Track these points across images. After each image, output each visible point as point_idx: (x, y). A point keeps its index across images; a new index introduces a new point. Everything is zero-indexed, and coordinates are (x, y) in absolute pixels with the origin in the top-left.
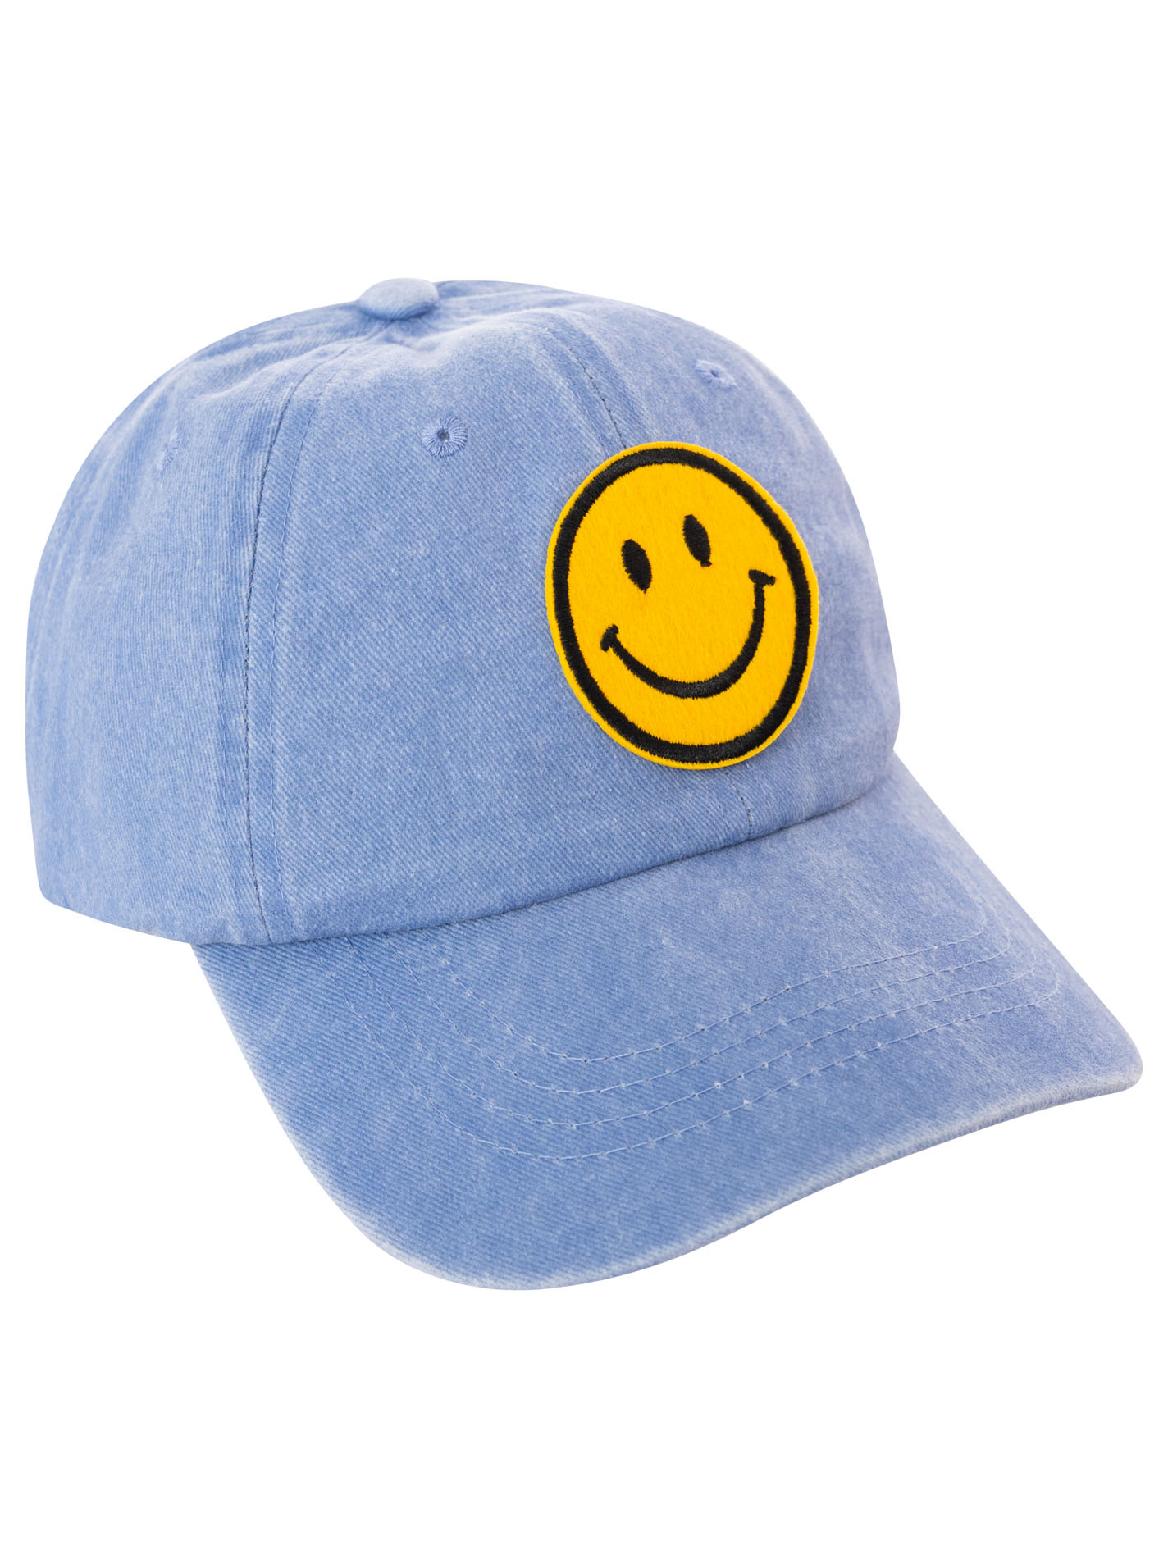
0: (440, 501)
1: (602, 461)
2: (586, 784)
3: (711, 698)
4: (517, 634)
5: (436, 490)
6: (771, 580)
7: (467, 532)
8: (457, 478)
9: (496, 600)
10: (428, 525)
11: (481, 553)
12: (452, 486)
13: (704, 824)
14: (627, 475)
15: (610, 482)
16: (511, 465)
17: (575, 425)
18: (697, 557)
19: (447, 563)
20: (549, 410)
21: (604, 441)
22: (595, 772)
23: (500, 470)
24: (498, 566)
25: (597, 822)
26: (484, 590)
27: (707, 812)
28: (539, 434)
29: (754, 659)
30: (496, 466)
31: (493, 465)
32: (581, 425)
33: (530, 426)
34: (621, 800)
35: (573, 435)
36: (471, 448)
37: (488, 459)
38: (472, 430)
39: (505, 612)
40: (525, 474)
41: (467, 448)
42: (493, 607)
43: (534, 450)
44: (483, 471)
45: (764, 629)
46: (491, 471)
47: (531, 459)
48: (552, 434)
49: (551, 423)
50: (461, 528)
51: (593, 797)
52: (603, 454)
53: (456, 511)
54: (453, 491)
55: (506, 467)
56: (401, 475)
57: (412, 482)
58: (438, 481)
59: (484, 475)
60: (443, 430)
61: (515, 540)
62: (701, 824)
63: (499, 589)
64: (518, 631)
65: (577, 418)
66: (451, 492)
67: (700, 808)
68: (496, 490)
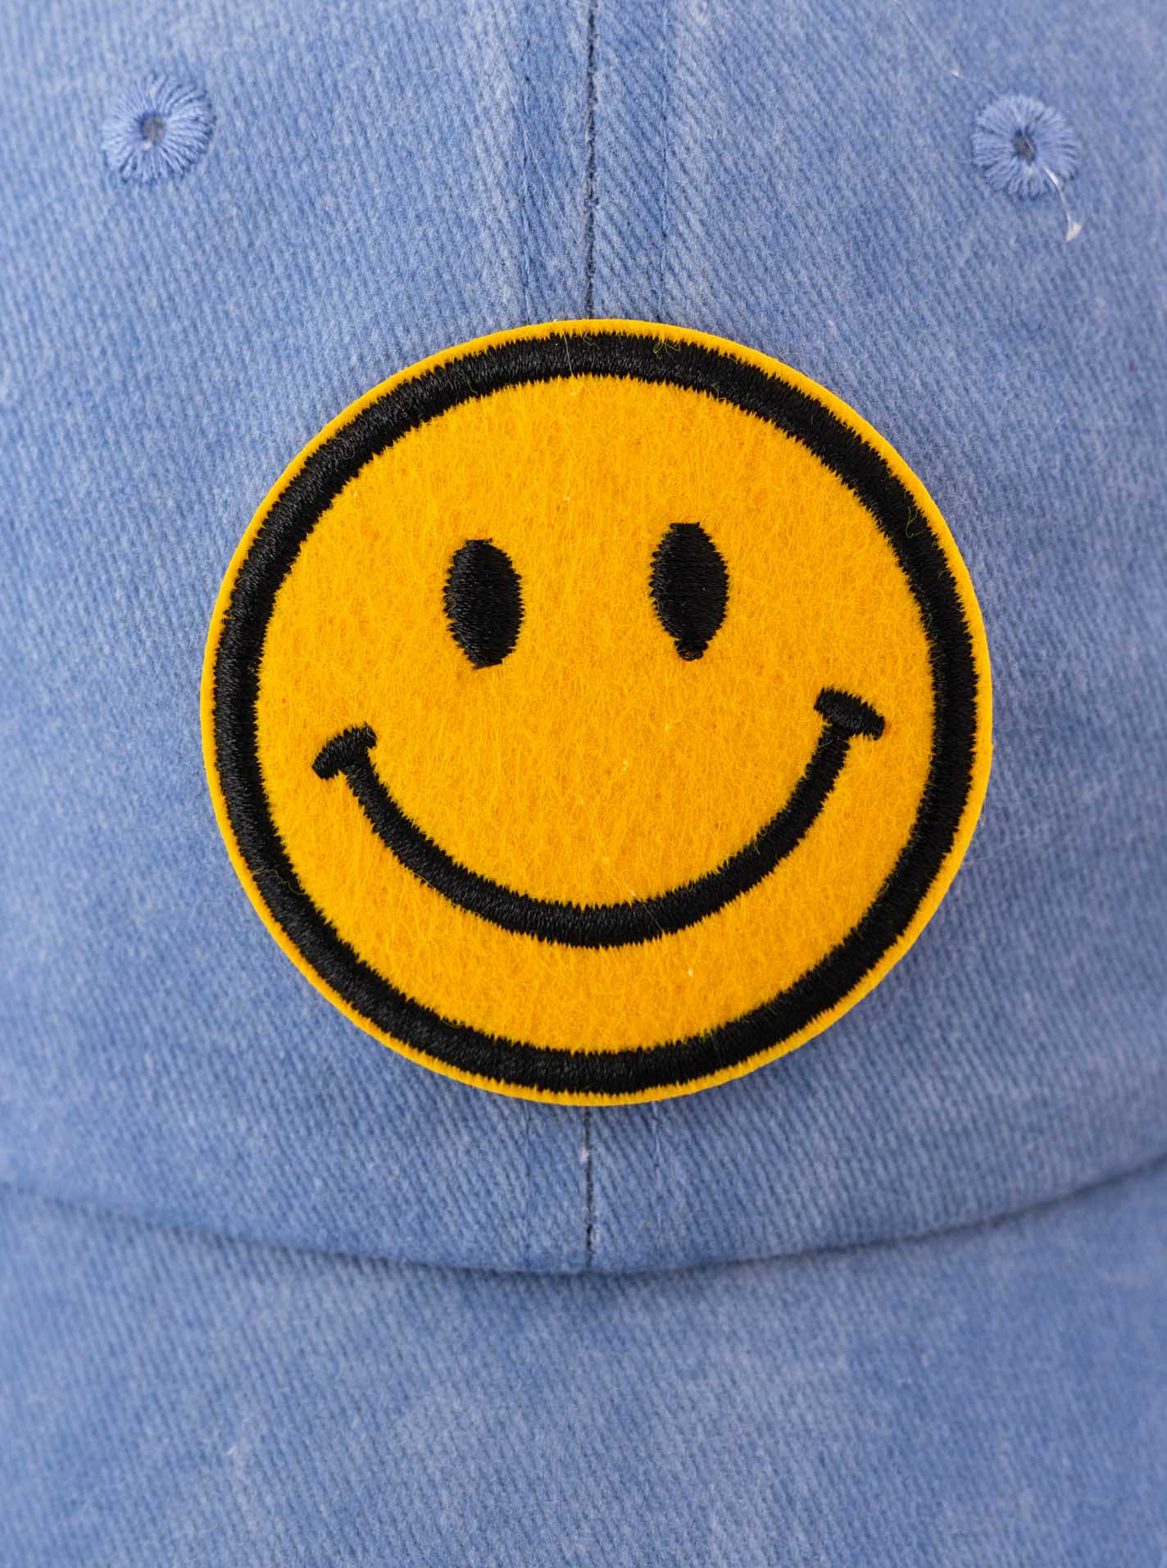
0: (87, 285)
1: (504, 322)
2: (232, 1018)
3: (591, 951)
4: (140, 666)
5: (87, 256)
6: (874, 725)
7: (118, 386)
8: (144, 245)
9: (124, 568)
10: (41, 334)
11: (125, 449)
12: (126, 262)
13: (469, 1217)
14: (540, 386)
15: (484, 388)
16: (287, 255)
17: (476, 214)
18: (671, 627)
19: (46, 442)
20: (434, 151)
21: (532, 273)
22: (256, 1003)
23: (259, 260)
24: (155, 494)
25: (225, 1114)
26: (104, 534)
27: (489, 1193)
28: (381, 204)
29: (755, 891)
30: (251, 244)
31: (244, 242)
32: (490, 218)
33: (372, 176)
34: (296, 1086)
35: (458, 238)
36: (199, 180)
37: (236, 223)
38: (224, 140)
39: (130, 607)
40: (310, 291)
41: (192, 180)
42: (110, 582)
43: (355, 238)
44: (216, 249)
45: (811, 832)
46: (236, 254)
47: (337, 257)
48: (411, 215)
49: (421, 188)
50: (107, 371)
51: (241, 1054)
52: (515, 310)
53: (113, 324)
54: (126, 273)
55: (274, 257)
56: (28, 187)
57: (43, 215)
58: (99, 239)
59: (213, 260)
60: (155, 114)
61: (220, 446)
62: (462, 1214)
63: (139, 548)
64: (144, 660)
65: (490, 198)
66: (119, 274)
67: (474, 1179)
68: (231, 307)
